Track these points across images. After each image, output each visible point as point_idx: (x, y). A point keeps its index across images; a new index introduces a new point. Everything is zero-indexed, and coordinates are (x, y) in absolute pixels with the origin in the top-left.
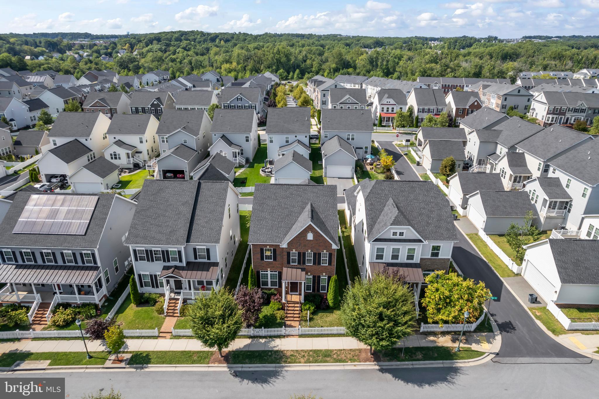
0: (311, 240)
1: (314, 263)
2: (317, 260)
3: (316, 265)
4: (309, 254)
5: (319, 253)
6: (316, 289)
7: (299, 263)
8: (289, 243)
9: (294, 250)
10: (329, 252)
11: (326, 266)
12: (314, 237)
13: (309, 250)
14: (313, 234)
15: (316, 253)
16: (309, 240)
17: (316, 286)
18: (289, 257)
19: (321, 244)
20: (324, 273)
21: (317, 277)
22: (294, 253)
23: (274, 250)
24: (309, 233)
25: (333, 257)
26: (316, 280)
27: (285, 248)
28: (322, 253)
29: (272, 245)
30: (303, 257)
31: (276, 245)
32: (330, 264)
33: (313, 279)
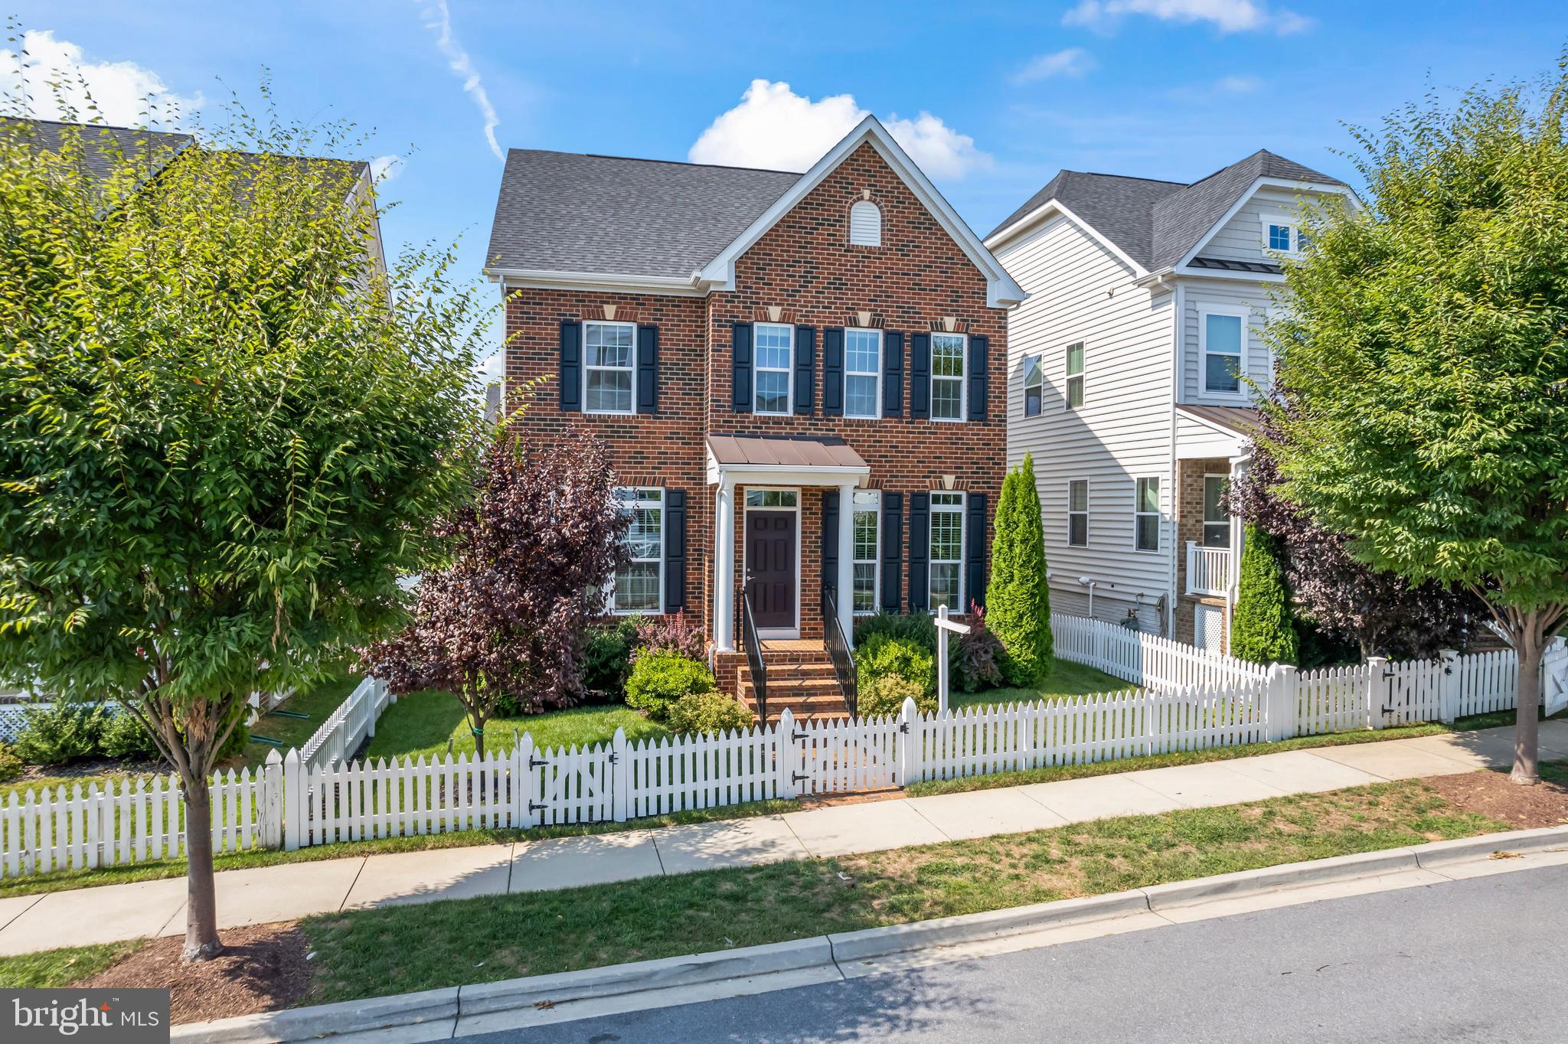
0: (870, 250)
1: (892, 408)
2: (906, 384)
3: (902, 417)
4: (863, 341)
5: (915, 335)
6: (904, 593)
7: (804, 406)
8: (742, 264)
9: (775, 312)
10: (974, 329)
11: (960, 426)
12: (889, 227)
13: (864, 317)
14: (880, 208)
15: (900, 334)
16: (859, 249)
17: (905, 566)
18: (742, 364)
19: (930, 277)
20: (945, 477)
21: (906, 502)
22: (774, 334)
23: (649, 336)
24: (862, 198)
25: (993, 363)
26: (905, 528)
27: (722, 294)
28: (933, 334)
29: (635, 298)
30: (826, 365)
31: (659, 299)
32: (979, 411)
33: (885, 517)
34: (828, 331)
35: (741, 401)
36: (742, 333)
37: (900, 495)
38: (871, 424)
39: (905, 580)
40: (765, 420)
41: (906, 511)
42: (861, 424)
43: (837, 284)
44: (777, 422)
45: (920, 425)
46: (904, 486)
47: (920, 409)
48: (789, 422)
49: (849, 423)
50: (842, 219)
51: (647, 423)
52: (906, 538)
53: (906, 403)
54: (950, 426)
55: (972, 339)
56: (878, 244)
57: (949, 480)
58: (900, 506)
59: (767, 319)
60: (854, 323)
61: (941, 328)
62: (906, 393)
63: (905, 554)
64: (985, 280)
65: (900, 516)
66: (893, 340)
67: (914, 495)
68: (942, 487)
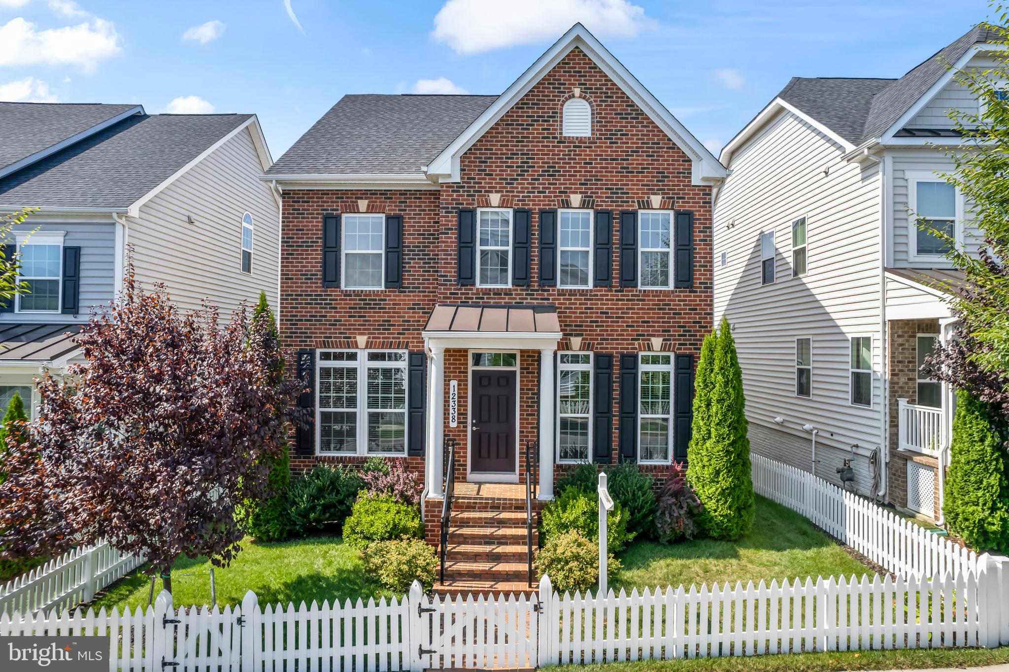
0: (581, 140)
1: (603, 278)
2: (616, 257)
3: (611, 286)
4: (575, 221)
5: (624, 213)
6: (615, 444)
7: (522, 279)
8: (467, 159)
9: (495, 198)
10: (679, 205)
11: (667, 294)
12: (598, 119)
13: (576, 199)
14: (590, 103)
15: (608, 213)
16: (571, 140)
17: (615, 421)
18: (466, 244)
19: (635, 161)
20: (653, 339)
21: (616, 362)
22: (495, 217)
23: (395, 225)
24: (573, 96)
25: (698, 236)
26: (616, 386)
27: (449, 185)
28: (640, 212)
29: (384, 193)
30: (541, 242)
31: (403, 193)
32: (685, 279)
33: (596, 375)
34: (542, 212)
35: (465, 277)
36: (466, 217)
37: (610, 357)
38: (583, 293)
39: (616, 433)
40: (487, 292)
41: (616, 371)
42: (572, 293)
43: (552, 172)
44: (498, 293)
45: (629, 293)
46: (615, 348)
47: (629, 279)
48: (508, 293)
49: (562, 293)
50: (556, 116)
51: (394, 296)
52: (616, 394)
53: (615, 274)
54: (657, 293)
55: (678, 214)
56: (589, 135)
57: (657, 342)
58: (610, 366)
59: (488, 205)
60: (567, 204)
61: (647, 205)
62: (616, 265)
63: (616, 409)
64: (690, 161)
65: (610, 376)
66: (603, 218)
67: (623, 356)
68: (650, 349)
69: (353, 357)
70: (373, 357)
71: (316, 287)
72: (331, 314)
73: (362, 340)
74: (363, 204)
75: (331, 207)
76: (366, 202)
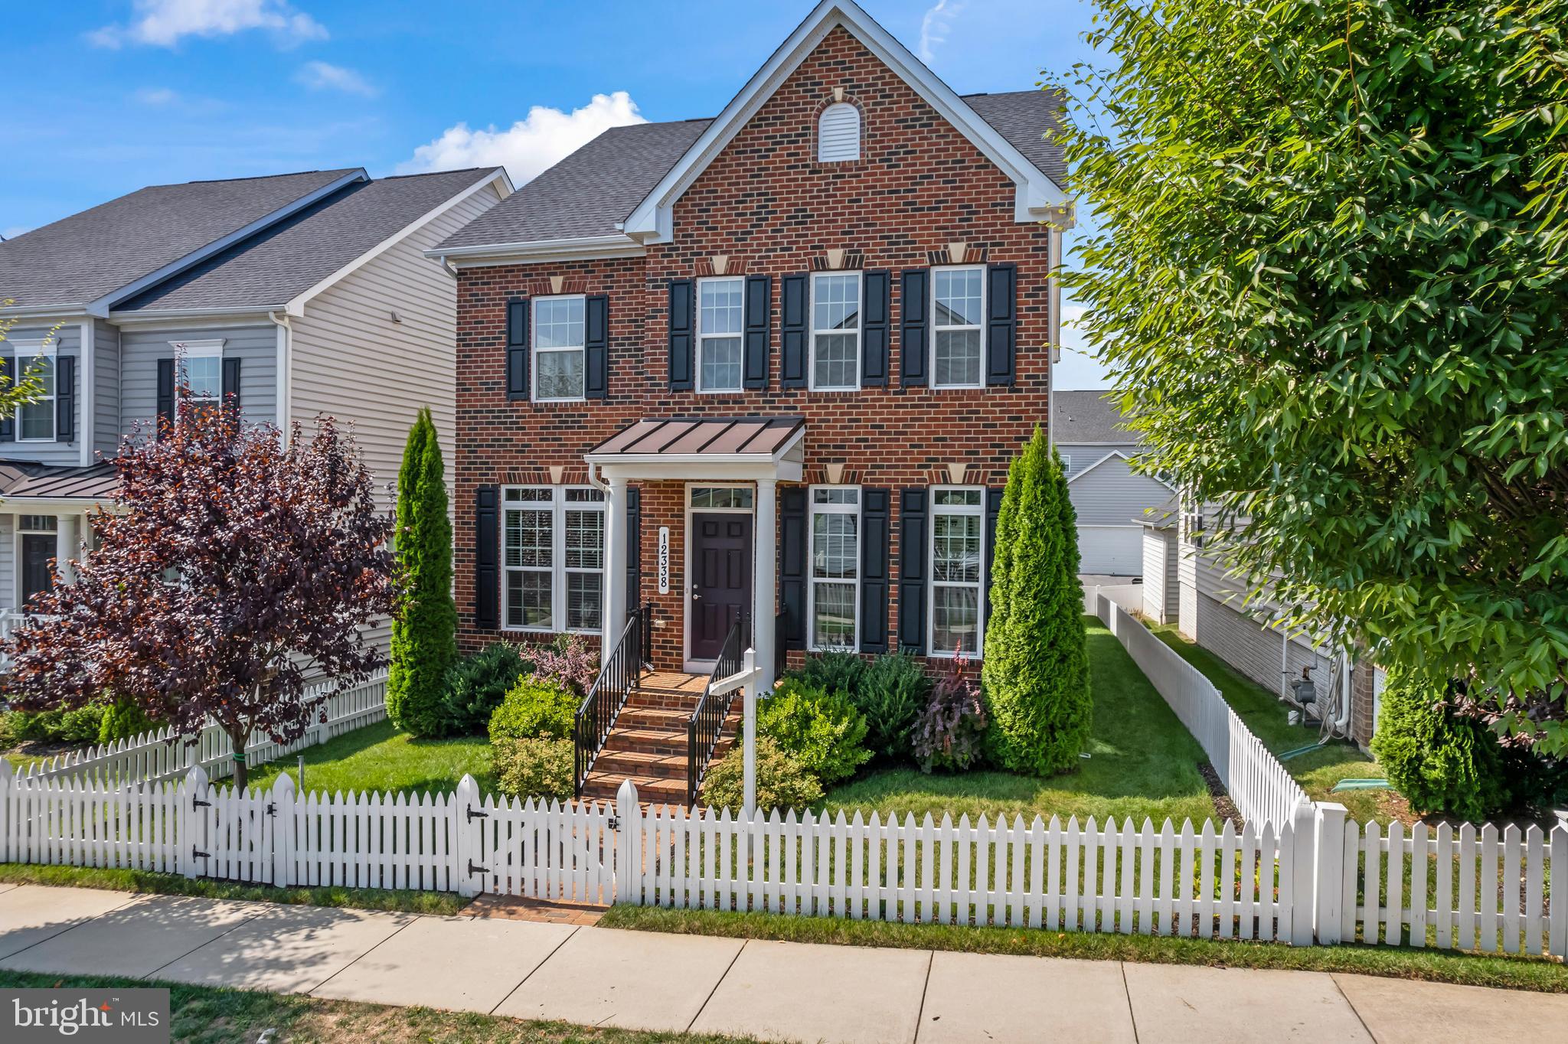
0: (844, 166)
1: (875, 376)
2: (895, 340)
3: (887, 386)
4: (837, 290)
5: (907, 273)
6: (893, 625)
7: (756, 378)
8: (684, 207)
9: (720, 262)
10: (995, 255)
11: (973, 395)
12: (871, 133)
13: (835, 256)
14: (859, 108)
15: (884, 275)
16: (830, 168)
17: (893, 589)
18: (682, 329)
19: (924, 193)
20: (952, 466)
21: (895, 501)
22: (723, 291)
23: (599, 310)
24: (834, 101)
25: (1024, 302)
26: (894, 537)
27: (657, 248)
28: (934, 270)
29: (584, 265)
30: (785, 324)
31: (609, 263)
32: (1003, 372)
33: (865, 520)
34: (786, 279)
35: (681, 377)
36: (682, 294)
37: (885, 493)
38: (845, 397)
39: (894, 608)
40: (709, 400)
41: (895, 514)
42: (830, 397)
43: (801, 218)
44: (724, 400)
45: (914, 395)
46: (893, 480)
47: (915, 375)
48: (738, 400)
49: (815, 398)
50: (809, 133)
51: (598, 410)
52: (894, 549)
53: (895, 366)
54: (958, 395)
55: (992, 270)
56: (857, 157)
57: (957, 470)
58: (885, 507)
59: (711, 273)
60: (822, 265)
61: (944, 259)
62: (895, 354)
63: (894, 572)
64: (1012, 184)
65: (885, 522)
66: (876, 283)
67: (905, 493)
68: (946, 480)
69: (547, 495)
70: (572, 496)
71: (500, 401)
72: (519, 437)
73: (556, 472)
74: (557, 282)
75: (519, 288)
76: (560, 279)
